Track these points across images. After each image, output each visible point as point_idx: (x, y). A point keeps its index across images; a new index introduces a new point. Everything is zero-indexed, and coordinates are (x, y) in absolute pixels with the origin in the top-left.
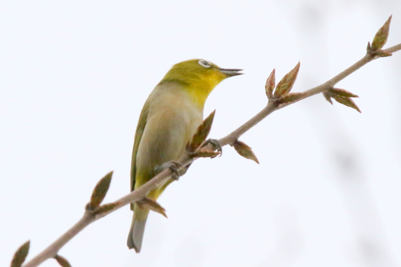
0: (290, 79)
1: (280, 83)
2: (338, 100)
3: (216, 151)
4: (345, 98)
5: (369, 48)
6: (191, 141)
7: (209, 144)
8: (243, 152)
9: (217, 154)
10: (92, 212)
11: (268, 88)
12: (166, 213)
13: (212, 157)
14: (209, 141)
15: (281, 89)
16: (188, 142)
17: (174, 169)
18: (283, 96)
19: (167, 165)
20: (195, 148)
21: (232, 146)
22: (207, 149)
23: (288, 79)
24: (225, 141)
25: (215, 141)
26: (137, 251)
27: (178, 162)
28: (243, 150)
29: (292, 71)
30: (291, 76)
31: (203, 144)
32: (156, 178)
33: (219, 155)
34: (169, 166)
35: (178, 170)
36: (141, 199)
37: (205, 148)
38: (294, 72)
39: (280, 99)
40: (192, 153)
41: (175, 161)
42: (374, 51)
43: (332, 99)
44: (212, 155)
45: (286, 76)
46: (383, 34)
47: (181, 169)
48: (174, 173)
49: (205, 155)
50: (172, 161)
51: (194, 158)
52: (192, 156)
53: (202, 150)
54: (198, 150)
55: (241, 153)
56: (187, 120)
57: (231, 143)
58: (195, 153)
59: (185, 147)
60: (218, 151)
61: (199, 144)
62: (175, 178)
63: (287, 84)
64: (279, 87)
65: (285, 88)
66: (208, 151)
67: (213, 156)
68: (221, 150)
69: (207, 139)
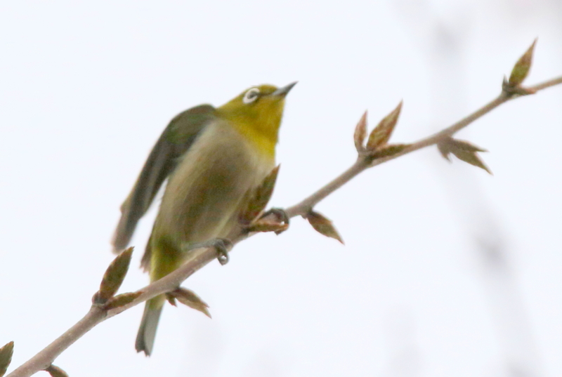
0: (388, 125)
1: (376, 130)
2: (459, 156)
3: (282, 223)
4: (468, 153)
5: (504, 84)
7: (272, 214)
8: (321, 226)
9: (284, 228)
10: (102, 305)
11: (357, 137)
12: (209, 310)
13: (277, 233)
14: (273, 211)
15: (376, 139)
17: (221, 247)
18: (379, 149)
19: (210, 242)
20: (252, 219)
21: (304, 217)
22: (270, 221)
23: (386, 125)
24: (295, 211)
25: (280, 210)
26: (147, 353)
28: (321, 224)
29: (392, 113)
30: (391, 120)
31: (261, 214)
34: (214, 243)
36: (173, 289)
37: (265, 219)
38: (394, 114)
39: (374, 153)
40: (246, 226)
42: (512, 89)
44: (279, 230)
45: (384, 121)
46: (523, 65)
49: (266, 228)
51: (250, 233)
52: (247, 231)
53: (261, 222)
54: (254, 222)
55: (317, 228)
57: (304, 214)
58: (250, 225)
61: (257, 213)
63: (384, 131)
64: (373, 135)
65: (382, 137)
68: (287, 222)
69: (268, 208)
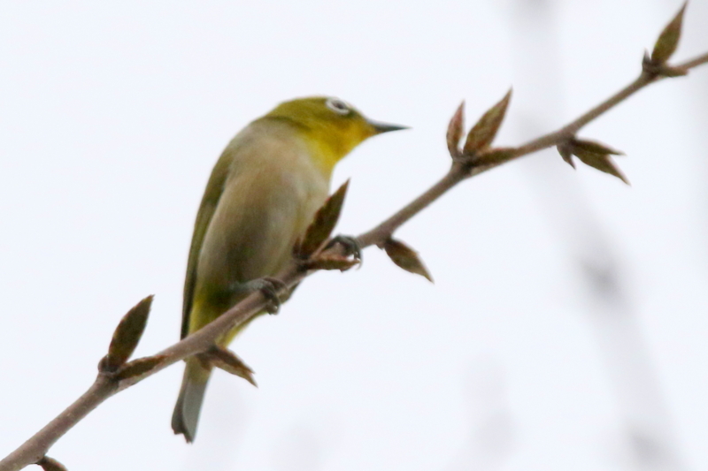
0: (492, 121)
1: (476, 128)
2: (585, 160)
3: (351, 258)
4: (597, 156)
5: (646, 62)
6: (302, 239)
7: (338, 244)
8: (403, 259)
9: (353, 263)
10: (112, 374)
11: (451, 137)
12: (255, 377)
13: (342, 270)
14: (338, 239)
15: (477, 140)
16: (298, 240)
17: (270, 291)
18: (480, 154)
19: (256, 285)
20: (311, 252)
21: (380, 247)
22: (333, 254)
23: (489, 120)
24: (368, 239)
25: (349, 238)
26: (189, 438)
27: (278, 278)
28: (404, 257)
29: (498, 105)
30: (495, 114)
31: (325, 243)
32: (236, 309)
33: (357, 265)
34: (261, 286)
35: (278, 295)
36: (206, 349)
37: (329, 252)
38: (500, 107)
39: (474, 158)
40: (303, 262)
41: (272, 278)
42: (655, 68)
43: (575, 159)
44: (343, 266)
45: (486, 116)
46: (670, 37)
47: (283, 292)
48: (271, 301)
49: (330, 265)
50: (266, 276)
51: (309, 271)
52: (305, 268)
53: (324, 256)
54: (315, 256)
55: (398, 262)
56: (301, 192)
57: (381, 243)
58: (309, 261)
59: (290, 251)
60: (356, 257)
61: (318, 244)
62: (272, 310)
63: (487, 129)
64: (472, 134)
65: (482, 137)
66: (335, 257)
67: (345, 267)
68: (358, 256)
69: (334, 234)
